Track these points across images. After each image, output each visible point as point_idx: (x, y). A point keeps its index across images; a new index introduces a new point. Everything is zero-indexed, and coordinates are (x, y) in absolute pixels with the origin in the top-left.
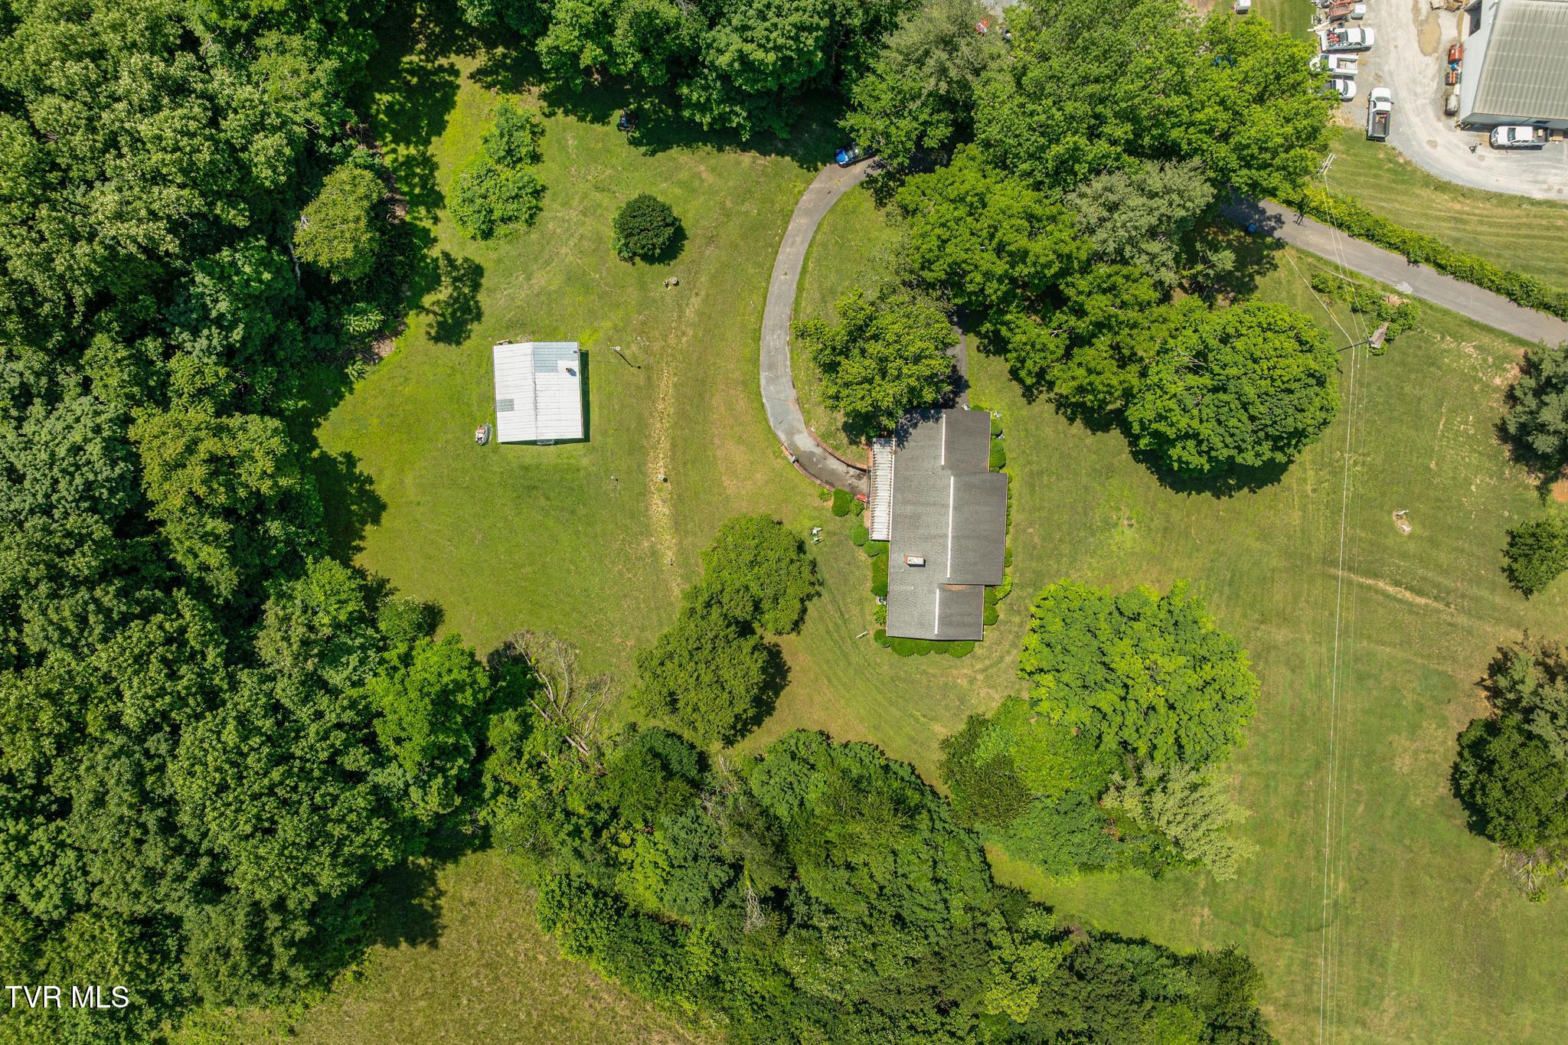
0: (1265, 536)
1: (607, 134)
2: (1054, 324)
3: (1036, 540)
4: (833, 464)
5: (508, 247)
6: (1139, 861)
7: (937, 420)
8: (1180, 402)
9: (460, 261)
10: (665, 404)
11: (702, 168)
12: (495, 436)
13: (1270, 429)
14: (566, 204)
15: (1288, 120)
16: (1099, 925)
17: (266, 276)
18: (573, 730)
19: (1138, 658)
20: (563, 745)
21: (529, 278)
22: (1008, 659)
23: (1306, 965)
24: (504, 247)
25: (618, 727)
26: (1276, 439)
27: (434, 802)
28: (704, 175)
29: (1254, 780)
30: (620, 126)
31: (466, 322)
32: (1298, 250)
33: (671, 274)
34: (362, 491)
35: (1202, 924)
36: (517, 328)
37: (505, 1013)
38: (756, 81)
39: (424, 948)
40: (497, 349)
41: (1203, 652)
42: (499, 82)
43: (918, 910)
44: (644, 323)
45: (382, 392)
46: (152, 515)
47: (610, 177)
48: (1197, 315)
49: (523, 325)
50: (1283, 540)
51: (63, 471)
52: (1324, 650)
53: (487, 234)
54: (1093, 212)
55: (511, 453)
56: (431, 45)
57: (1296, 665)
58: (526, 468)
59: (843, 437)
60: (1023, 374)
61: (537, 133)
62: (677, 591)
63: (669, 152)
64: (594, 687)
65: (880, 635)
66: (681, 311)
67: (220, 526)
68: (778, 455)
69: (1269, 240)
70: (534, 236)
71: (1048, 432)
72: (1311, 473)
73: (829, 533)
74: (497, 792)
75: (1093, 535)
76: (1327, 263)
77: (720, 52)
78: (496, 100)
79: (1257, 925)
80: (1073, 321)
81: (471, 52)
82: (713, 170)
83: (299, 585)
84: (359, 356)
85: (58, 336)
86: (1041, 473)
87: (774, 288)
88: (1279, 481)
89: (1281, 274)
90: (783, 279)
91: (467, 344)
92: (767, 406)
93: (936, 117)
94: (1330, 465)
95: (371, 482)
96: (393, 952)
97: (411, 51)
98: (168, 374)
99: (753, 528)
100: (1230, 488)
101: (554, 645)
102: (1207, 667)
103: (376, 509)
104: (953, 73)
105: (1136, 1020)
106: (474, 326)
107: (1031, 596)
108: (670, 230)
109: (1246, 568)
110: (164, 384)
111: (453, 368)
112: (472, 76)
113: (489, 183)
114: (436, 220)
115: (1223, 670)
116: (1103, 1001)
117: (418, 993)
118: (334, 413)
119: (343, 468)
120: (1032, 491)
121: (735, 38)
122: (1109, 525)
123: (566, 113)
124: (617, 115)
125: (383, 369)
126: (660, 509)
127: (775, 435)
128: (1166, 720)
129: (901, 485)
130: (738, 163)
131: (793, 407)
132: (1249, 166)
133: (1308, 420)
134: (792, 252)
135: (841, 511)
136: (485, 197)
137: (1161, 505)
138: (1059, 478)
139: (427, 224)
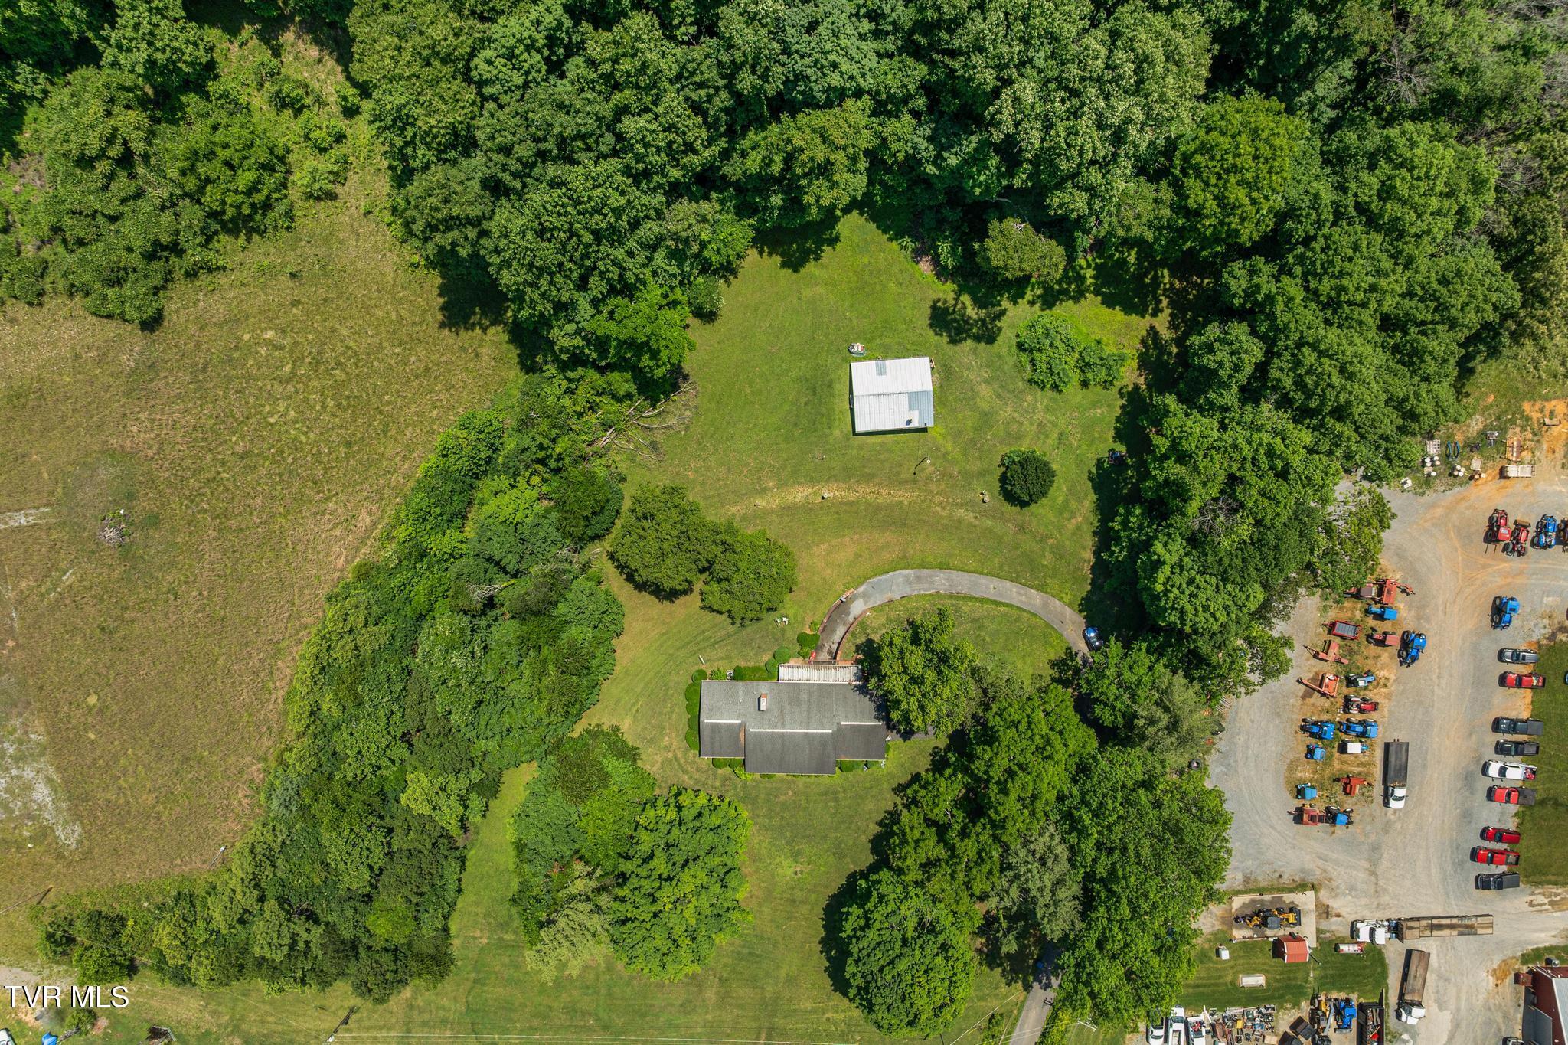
0: (790, 981)
1: (1106, 440)
2: (955, 811)
3: (782, 798)
4: (840, 631)
5: (1011, 364)
6: (524, 887)
7: (877, 718)
8: (893, 912)
9: (998, 324)
10: (885, 495)
11: (1080, 519)
12: (856, 360)
13: (873, 985)
14: (1047, 409)
15: (1112, 994)
16: (472, 855)
17: (978, 191)
18: (619, 432)
19: (692, 888)
20: (606, 426)
21: (986, 381)
22: (686, 777)
23: (444, 1022)
24: (1011, 361)
25: (623, 467)
26: (866, 989)
27: (563, 342)
28: (1073, 521)
29: (592, 976)
30: (1112, 451)
31: (949, 332)
32: (1023, 1002)
33: (992, 497)
34: (808, 252)
35: (475, 938)
36: (944, 374)
37: (389, 384)
38: (1144, 571)
39: (440, 317)
40: (927, 359)
41: (699, 938)
42: (1147, 351)
43: (487, 717)
44: (951, 476)
45: (890, 264)
46: (784, 117)
47: (1071, 444)
48: (967, 923)
49: (947, 378)
50: (787, 995)
51: (817, 61)
52: (699, 1030)
53: (1021, 346)
54: (1040, 846)
55: (843, 373)
56: (1177, 292)
57: (686, 1008)
58: (830, 385)
59: (861, 640)
60: (916, 786)
61: (1106, 384)
62: (733, 510)
63: (1092, 491)
64: (654, 447)
65: (702, 674)
66: (961, 506)
67: (777, 168)
68: (847, 586)
69: (1031, 978)
70: (1020, 385)
71: (870, 805)
72: (842, 1016)
73: (784, 630)
74: (570, 381)
75: (787, 843)
76: (1013, 1026)
77: (1165, 545)
78: (1132, 349)
79: (475, 982)
80: (957, 827)
81: (1173, 326)
82: (1078, 528)
83: (730, 216)
84: (919, 245)
85: (923, 41)
86: (836, 800)
87: (982, 580)
88: (835, 990)
89: (1003, 989)
90: (990, 587)
91: (931, 333)
92: (886, 576)
93: (1119, 714)
94: (849, 1032)
95: (815, 259)
96: (435, 292)
97: (1172, 275)
98: (897, 117)
99: (785, 572)
100: (828, 952)
101: (688, 413)
102: (688, 941)
103: (794, 264)
104: (1151, 730)
105: (404, 891)
106: (945, 339)
107: (736, 795)
108: (1026, 498)
109: (764, 966)
110: (889, 114)
111: (911, 322)
112: (1152, 328)
113: (1062, 347)
114: (1032, 303)
115: (684, 954)
116: (417, 864)
117: (403, 312)
118: (872, 226)
119: (827, 235)
120: (822, 794)
121: (1175, 558)
122: (796, 855)
123: (1123, 407)
124: (1122, 449)
125: (909, 265)
126: (800, 494)
127: (862, 583)
128: (646, 911)
129: (823, 689)
130: (1084, 549)
131: (886, 597)
132: (1077, 965)
133: (881, 1014)
134: (1013, 593)
135: (802, 640)
136: (1051, 345)
137: (813, 896)
138: (833, 815)
139: (1029, 296)
